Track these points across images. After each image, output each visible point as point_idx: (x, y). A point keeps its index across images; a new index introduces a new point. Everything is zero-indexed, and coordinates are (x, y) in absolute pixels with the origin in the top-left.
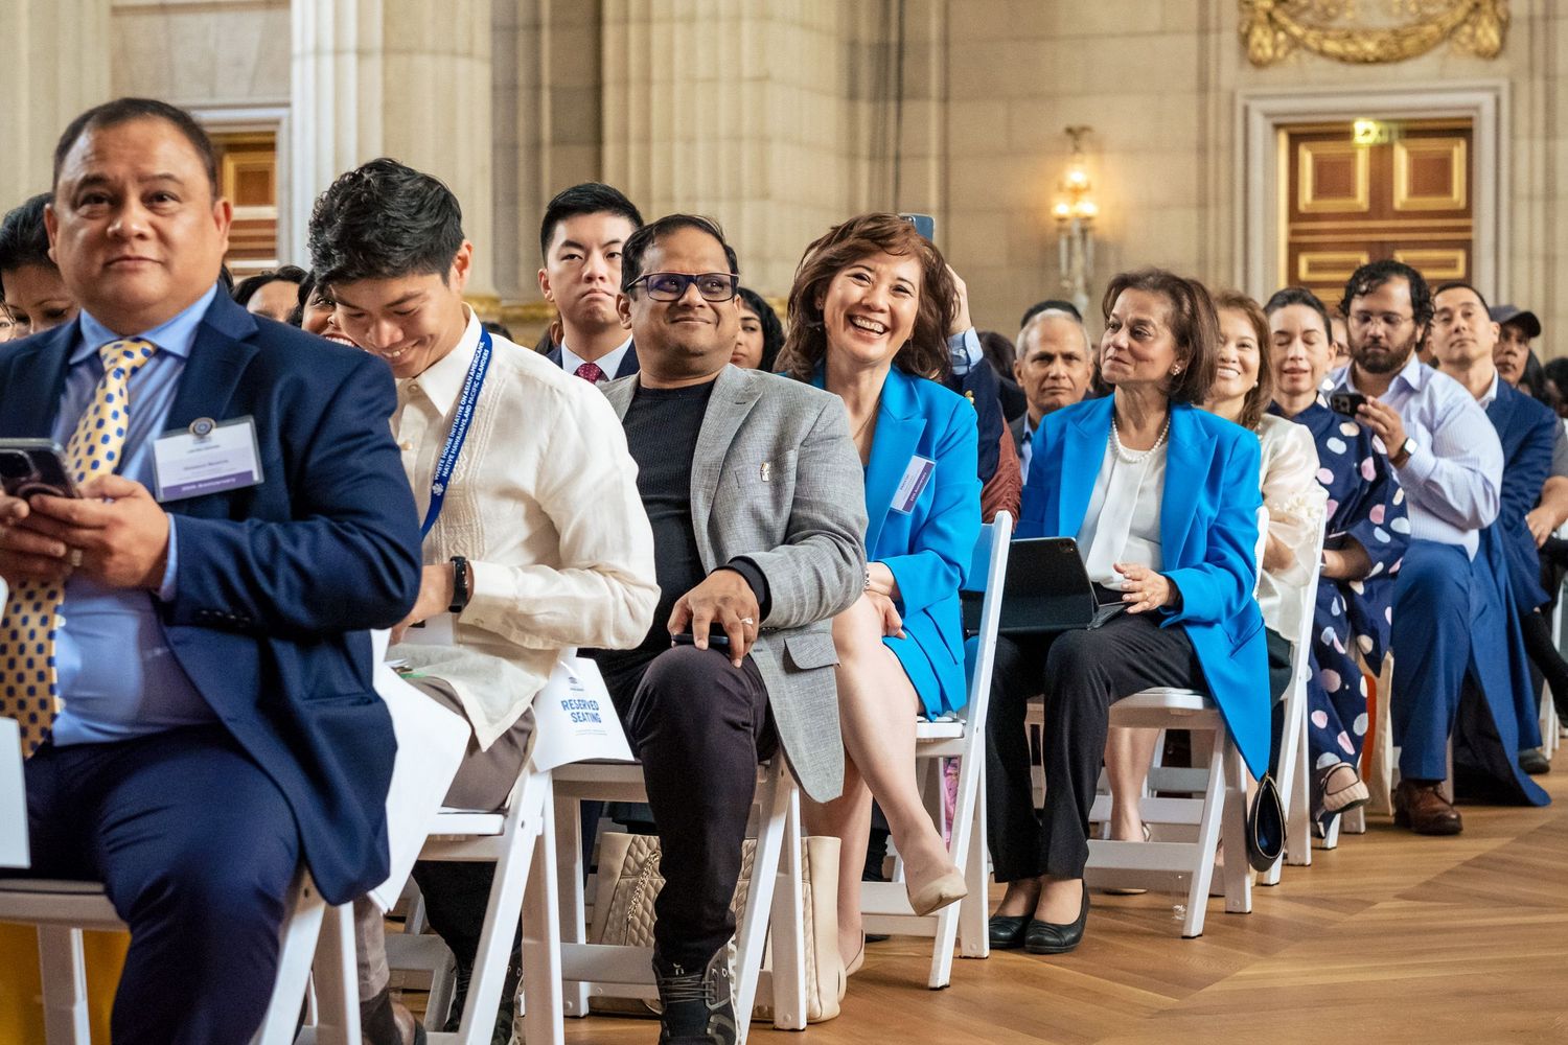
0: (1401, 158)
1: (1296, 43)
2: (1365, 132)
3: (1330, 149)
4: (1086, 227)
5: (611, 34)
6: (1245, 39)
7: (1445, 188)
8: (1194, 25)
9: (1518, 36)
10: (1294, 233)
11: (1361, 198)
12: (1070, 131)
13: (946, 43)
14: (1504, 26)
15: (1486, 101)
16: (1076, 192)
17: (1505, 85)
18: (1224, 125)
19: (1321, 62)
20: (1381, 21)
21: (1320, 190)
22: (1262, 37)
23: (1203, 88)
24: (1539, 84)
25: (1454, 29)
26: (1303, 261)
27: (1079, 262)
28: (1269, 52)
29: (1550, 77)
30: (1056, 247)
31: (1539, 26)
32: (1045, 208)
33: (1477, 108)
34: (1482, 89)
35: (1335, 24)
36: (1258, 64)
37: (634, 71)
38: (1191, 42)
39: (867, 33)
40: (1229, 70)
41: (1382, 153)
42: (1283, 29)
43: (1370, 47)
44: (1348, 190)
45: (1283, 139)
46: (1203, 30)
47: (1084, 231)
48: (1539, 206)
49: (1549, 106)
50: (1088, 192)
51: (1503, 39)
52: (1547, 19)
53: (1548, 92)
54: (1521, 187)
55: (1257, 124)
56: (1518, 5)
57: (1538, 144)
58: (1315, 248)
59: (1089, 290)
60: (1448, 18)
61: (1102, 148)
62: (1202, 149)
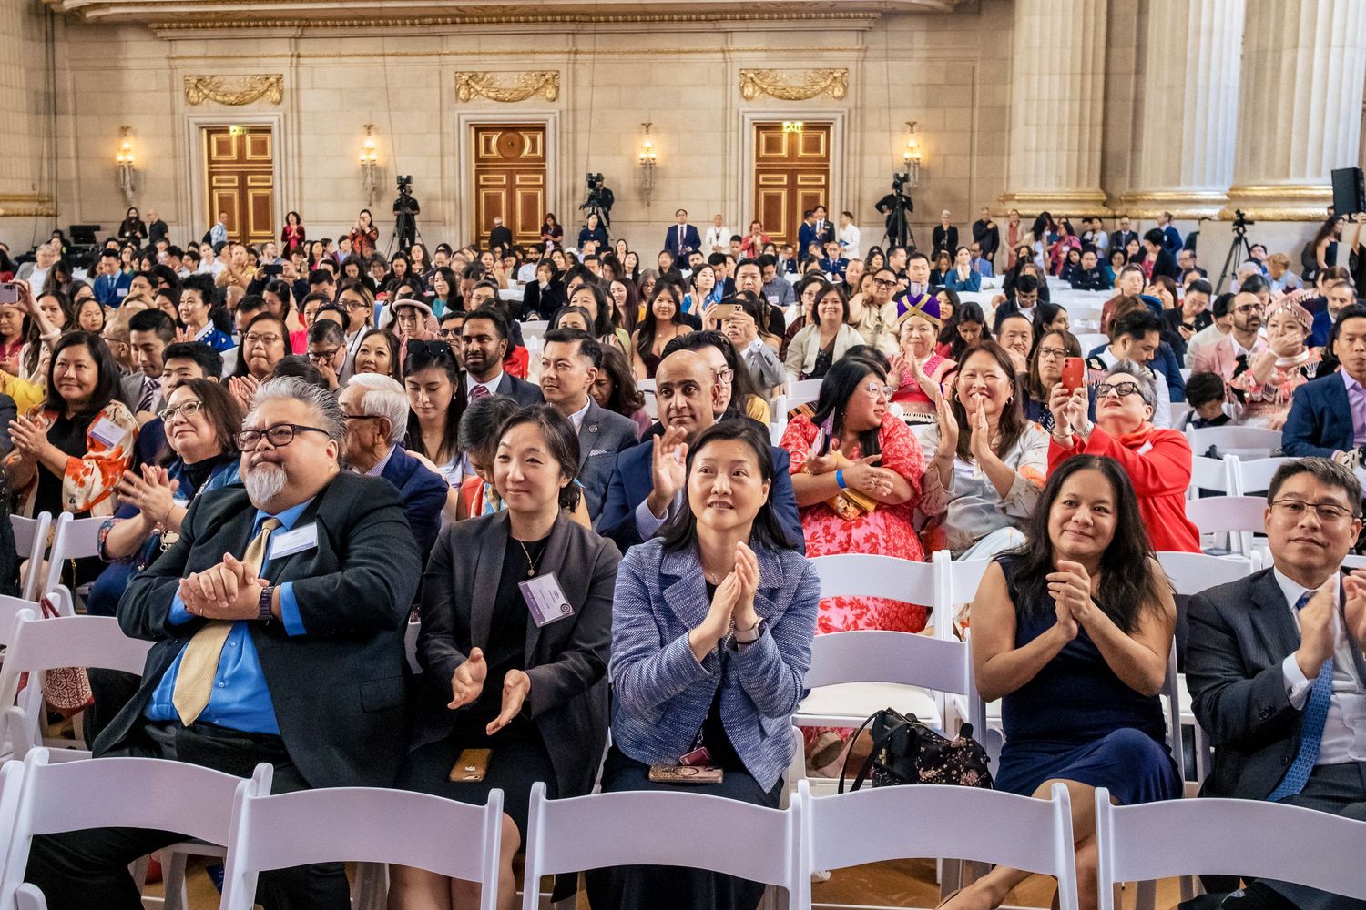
2: (235, 131)
3: (222, 136)
4: (130, 165)
6: (187, 94)
7: (264, 152)
8: (168, 89)
9: (287, 96)
10: (211, 168)
11: (234, 156)
12: (122, 128)
13: (74, 93)
14: (281, 92)
15: (275, 120)
16: (126, 151)
17: (282, 114)
18: (180, 127)
19: (216, 104)
20: (236, 89)
21: (220, 152)
22: (193, 95)
23: (173, 112)
24: (295, 114)
25: (264, 93)
26: (214, 178)
27: (128, 178)
28: (196, 99)
29: (298, 112)
30: (117, 173)
31: (294, 92)
32: (114, 157)
33: (272, 122)
34: (274, 116)
35: (221, 89)
36: (194, 104)
38: (167, 95)
39: (41, 88)
40: (181, 106)
41: (241, 138)
42: (201, 91)
43: (233, 98)
44: (230, 152)
45: (205, 132)
46: (172, 90)
47: (129, 167)
48: (296, 160)
49: (299, 123)
50: (131, 152)
51: (281, 97)
52: (297, 89)
53: (298, 117)
54: (290, 153)
55: (194, 129)
56: (286, 84)
57: (295, 136)
58: (219, 173)
59: (133, 189)
60: (261, 88)
61: (135, 135)
62: (174, 136)
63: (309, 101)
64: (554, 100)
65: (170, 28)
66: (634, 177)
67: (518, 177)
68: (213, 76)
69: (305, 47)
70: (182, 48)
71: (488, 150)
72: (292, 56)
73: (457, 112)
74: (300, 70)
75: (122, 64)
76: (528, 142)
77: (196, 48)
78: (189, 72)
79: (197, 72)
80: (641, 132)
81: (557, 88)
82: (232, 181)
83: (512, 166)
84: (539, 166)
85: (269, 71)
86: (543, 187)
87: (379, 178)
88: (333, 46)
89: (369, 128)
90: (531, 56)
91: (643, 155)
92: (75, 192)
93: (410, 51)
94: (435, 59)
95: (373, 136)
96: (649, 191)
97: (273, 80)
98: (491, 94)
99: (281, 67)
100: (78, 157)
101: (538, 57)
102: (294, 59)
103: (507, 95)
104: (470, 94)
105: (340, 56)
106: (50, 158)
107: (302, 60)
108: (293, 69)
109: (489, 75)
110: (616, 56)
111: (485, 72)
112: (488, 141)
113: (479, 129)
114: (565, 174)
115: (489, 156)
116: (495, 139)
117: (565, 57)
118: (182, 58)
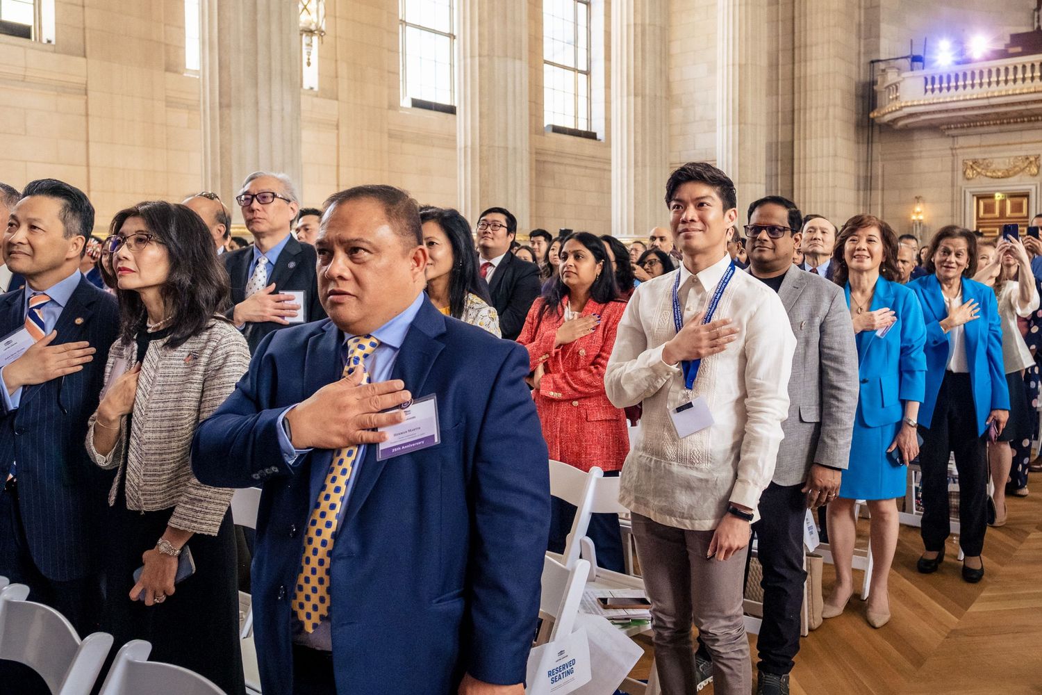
0: (1008, 203)
1: (979, 173)
2: (998, 197)
3: (989, 201)
4: (920, 222)
6: (964, 173)
7: (1021, 211)
8: (950, 169)
11: (996, 214)
12: (916, 197)
13: (883, 175)
14: (1038, 167)
15: (1033, 188)
16: (918, 213)
17: (1039, 184)
18: (959, 195)
19: (986, 178)
20: (1003, 167)
21: (986, 212)
22: (969, 173)
23: (953, 186)
25: (1024, 169)
28: (971, 176)
32: (910, 217)
33: (1031, 190)
34: (1033, 185)
35: (991, 168)
36: (968, 179)
38: (949, 174)
39: (862, 173)
40: (960, 180)
41: (1003, 202)
42: (975, 170)
43: (1000, 174)
44: (993, 212)
45: (976, 198)
46: (953, 170)
47: (920, 224)
50: (921, 213)
51: (1038, 171)
55: (968, 196)
60: (1021, 166)
61: (925, 202)
62: (952, 202)
65: (956, 128)
68: (984, 159)
70: (963, 141)
75: (916, 155)
77: (975, 140)
78: (966, 157)
79: (972, 157)
82: (994, 232)
85: (1030, 153)
97: (1032, 159)
99: (1039, 149)
118: (962, 148)
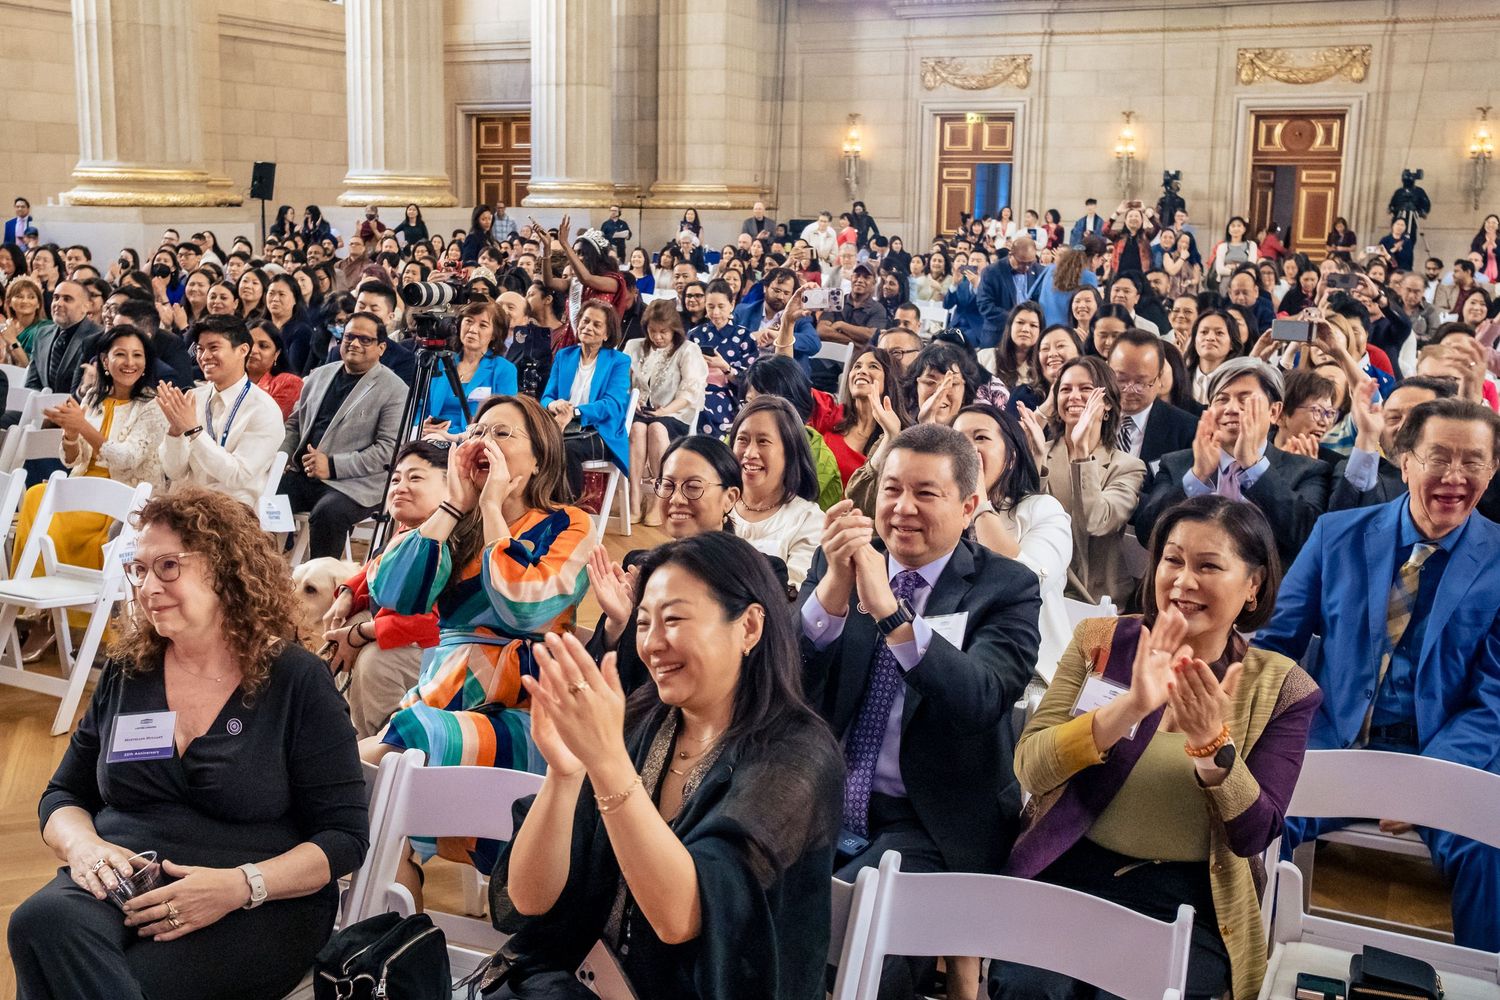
0: (986, 129)
1: (944, 80)
2: (972, 118)
3: (957, 124)
4: (856, 155)
5: (662, 75)
6: (923, 78)
7: (1003, 142)
8: (903, 71)
9: (1035, 80)
10: (942, 159)
11: (969, 146)
12: (851, 115)
13: (803, 76)
14: (1029, 75)
15: (1020, 106)
16: (853, 141)
17: (1028, 100)
18: (913, 114)
19: (955, 88)
20: (978, 72)
21: (953, 142)
22: (929, 77)
23: (906, 98)
24: (1043, 100)
25: (1009, 76)
26: (945, 171)
27: (853, 169)
28: (933, 84)
29: (1046, 97)
30: (843, 165)
31: (1043, 74)
32: (842, 146)
33: (1017, 109)
34: (1019, 101)
35: (960, 73)
36: (929, 89)
37: (671, 91)
38: (901, 79)
39: (770, 73)
40: (916, 91)
41: (978, 127)
42: (938, 74)
43: (974, 82)
44: (964, 142)
45: (938, 119)
46: (907, 74)
47: (855, 157)
48: (1040, 151)
49: (1046, 109)
50: (858, 141)
51: (1028, 81)
52: (1047, 72)
53: (1046, 103)
54: (1033, 143)
55: (927, 114)
56: (1035, 66)
57: (1041, 125)
58: (950, 166)
59: (857, 183)
60: (1006, 71)
61: (864, 123)
62: (905, 124)
63: (1061, 84)
64: (1361, 81)
65: (912, 6)
66: (1460, 174)
67: (1304, 174)
68: (954, 58)
69: (1060, 23)
70: (922, 27)
71: (1269, 141)
72: (1045, 34)
73: (1237, 96)
74: (1052, 49)
75: (855, 46)
76: (1320, 132)
77: (937, 27)
78: (926, 53)
79: (935, 53)
80: (1474, 119)
81: (1366, 67)
82: (965, 174)
83: (1297, 160)
84: (1333, 161)
85: (1017, 51)
86: (1336, 186)
87: (1135, 173)
88: (1093, 21)
89: (1128, 115)
90: (1337, 28)
91: (1475, 147)
92: (796, 183)
93: (1183, 26)
94: (1215, 34)
95: (1133, 124)
96: (1477, 192)
97: (1020, 61)
98: (1281, 75)
99: (1032, 46)
100: (801, 147)
101: (1344, 28)
102: (1047, 38)
103: (1301, 76)
104: (1254, 74)
105: (1100, 32)
106: (773, 148)
107: (1056, 39)
108: (1045, 48)
109: (1279, 53)
110: (1450, 25)
111: (1275, 49)
112: (1270, 131)
113: (1260, 117)
114: (1367, 169)
115: (1270, 148)
116: (1279, 129)
117: (1383, 27)
118: (920, 38)
